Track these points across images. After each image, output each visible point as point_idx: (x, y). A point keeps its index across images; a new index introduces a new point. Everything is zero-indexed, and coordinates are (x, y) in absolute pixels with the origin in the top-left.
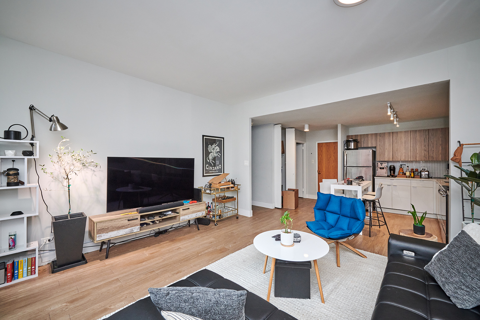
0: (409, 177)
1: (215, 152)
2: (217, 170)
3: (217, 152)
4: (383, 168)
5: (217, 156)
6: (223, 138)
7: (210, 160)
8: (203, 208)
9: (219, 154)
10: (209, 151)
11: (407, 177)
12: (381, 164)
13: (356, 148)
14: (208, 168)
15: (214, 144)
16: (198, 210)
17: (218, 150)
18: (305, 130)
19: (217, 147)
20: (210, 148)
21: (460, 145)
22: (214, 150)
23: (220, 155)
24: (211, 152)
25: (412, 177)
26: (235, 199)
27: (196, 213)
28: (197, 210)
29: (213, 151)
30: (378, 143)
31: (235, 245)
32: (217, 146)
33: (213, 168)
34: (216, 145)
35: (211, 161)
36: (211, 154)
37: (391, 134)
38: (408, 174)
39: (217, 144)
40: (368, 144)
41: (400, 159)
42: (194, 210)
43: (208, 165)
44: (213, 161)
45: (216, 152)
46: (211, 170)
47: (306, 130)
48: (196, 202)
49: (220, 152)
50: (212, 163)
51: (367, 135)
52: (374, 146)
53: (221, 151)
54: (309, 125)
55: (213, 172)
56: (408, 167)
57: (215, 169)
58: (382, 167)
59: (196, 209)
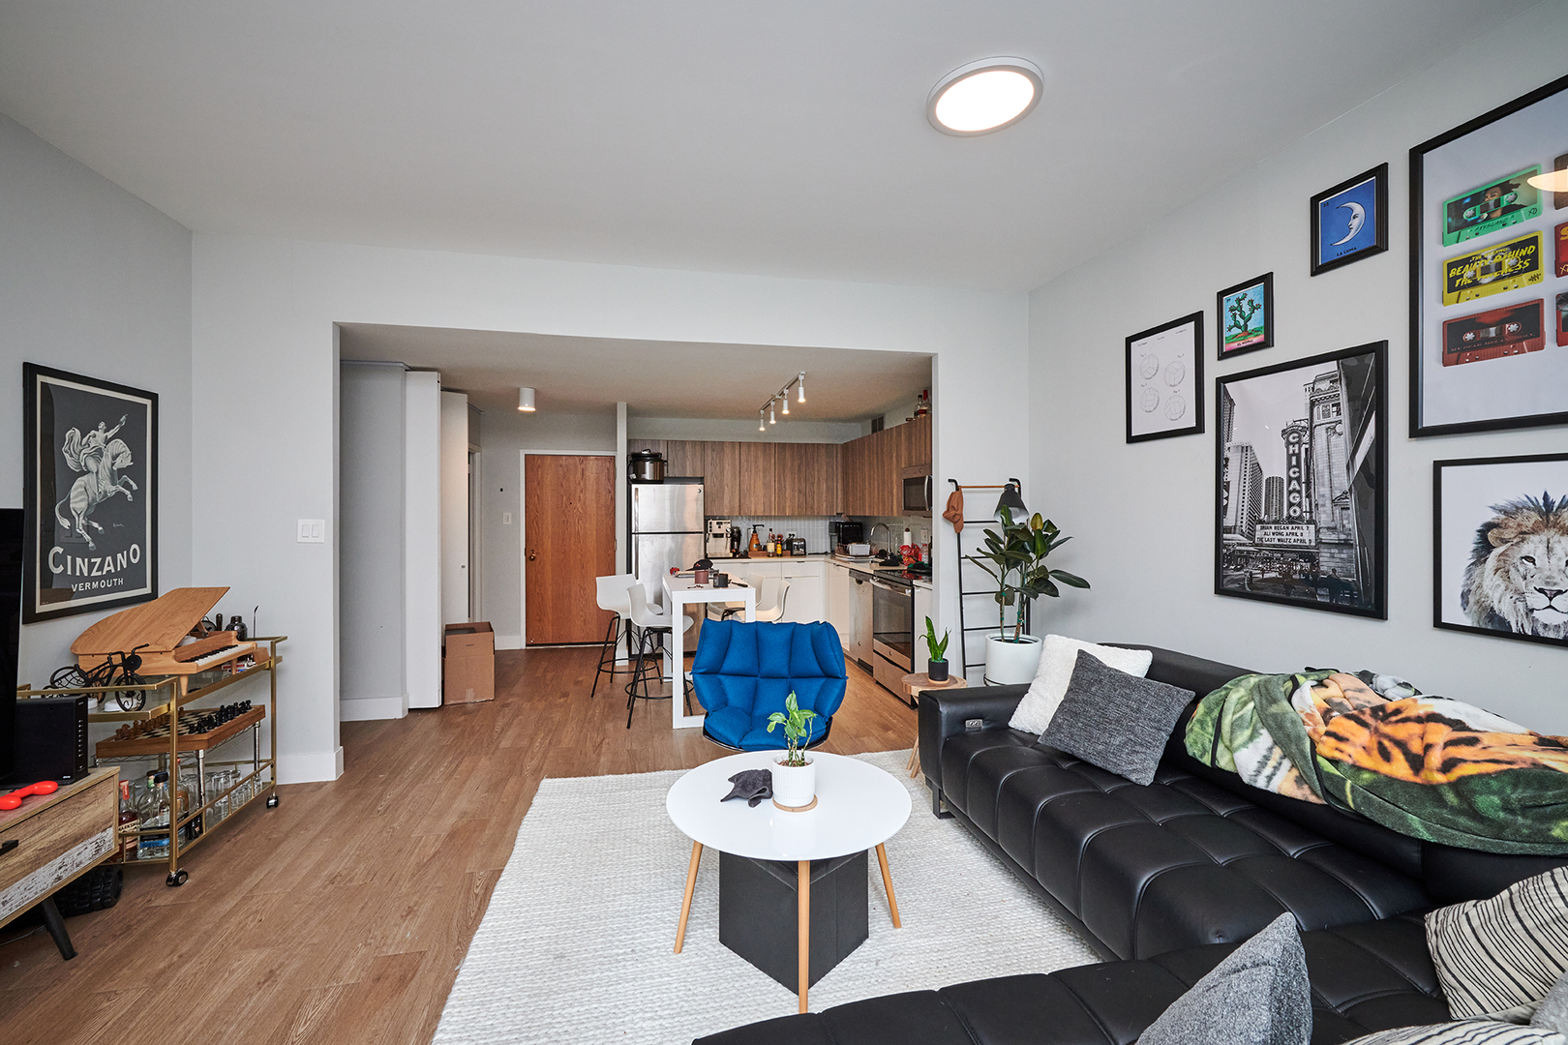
0: (775, 555)
1: (105, 474)
2: (117, 575)
3: (121, 471)
4: (721, 536)
5: (120, 493)
6: (154, 397)
7: (71, 518)
8: (100, 810)
9: (127, 486)
10: (71, 464)
11: (769, 556)
12: (718, 523)
13: (659, 480)
14: (61, 568)
15: (102, 425)
16: (70, 831)
17: (124, 460)
18: (520, 408)
19: (119, 445)
20: (75, 447)
21: (958, 488)
22: (98, 461)
23: (135, 487)
24: (83, 473)
25: (778, 555)
26: (260, 712)
27: (60, 859)
28: (62, 839)
29: (92, 465)
30: (709, 469)
31: (419, 920)
32: (114, 437)
33: (91, 566)
34: (110, 434)
35: (81, 521)
36: (80, 482)
37: (737, 447)
38: (771, 547)
39: (116, 429)
40: (684, 468)
41: (755, 511)
42: (45, 844)
43: (60, 550)
44: (96, 525)
45: (112, 472)
46: (82, 579)
47: (527, 407)
48: (49, 786)
49: (135, 471)
50: (87, 537)
51: (683, 443)
52: (699, 476)
53: (142, 470)
54: (537, 393)
55: (95, 585)
56: (771, 530)
57: (106, 569)
58: (719, 531)
59: (61, 832)
